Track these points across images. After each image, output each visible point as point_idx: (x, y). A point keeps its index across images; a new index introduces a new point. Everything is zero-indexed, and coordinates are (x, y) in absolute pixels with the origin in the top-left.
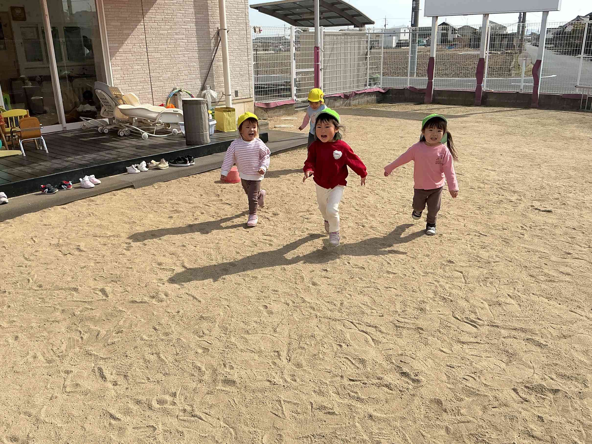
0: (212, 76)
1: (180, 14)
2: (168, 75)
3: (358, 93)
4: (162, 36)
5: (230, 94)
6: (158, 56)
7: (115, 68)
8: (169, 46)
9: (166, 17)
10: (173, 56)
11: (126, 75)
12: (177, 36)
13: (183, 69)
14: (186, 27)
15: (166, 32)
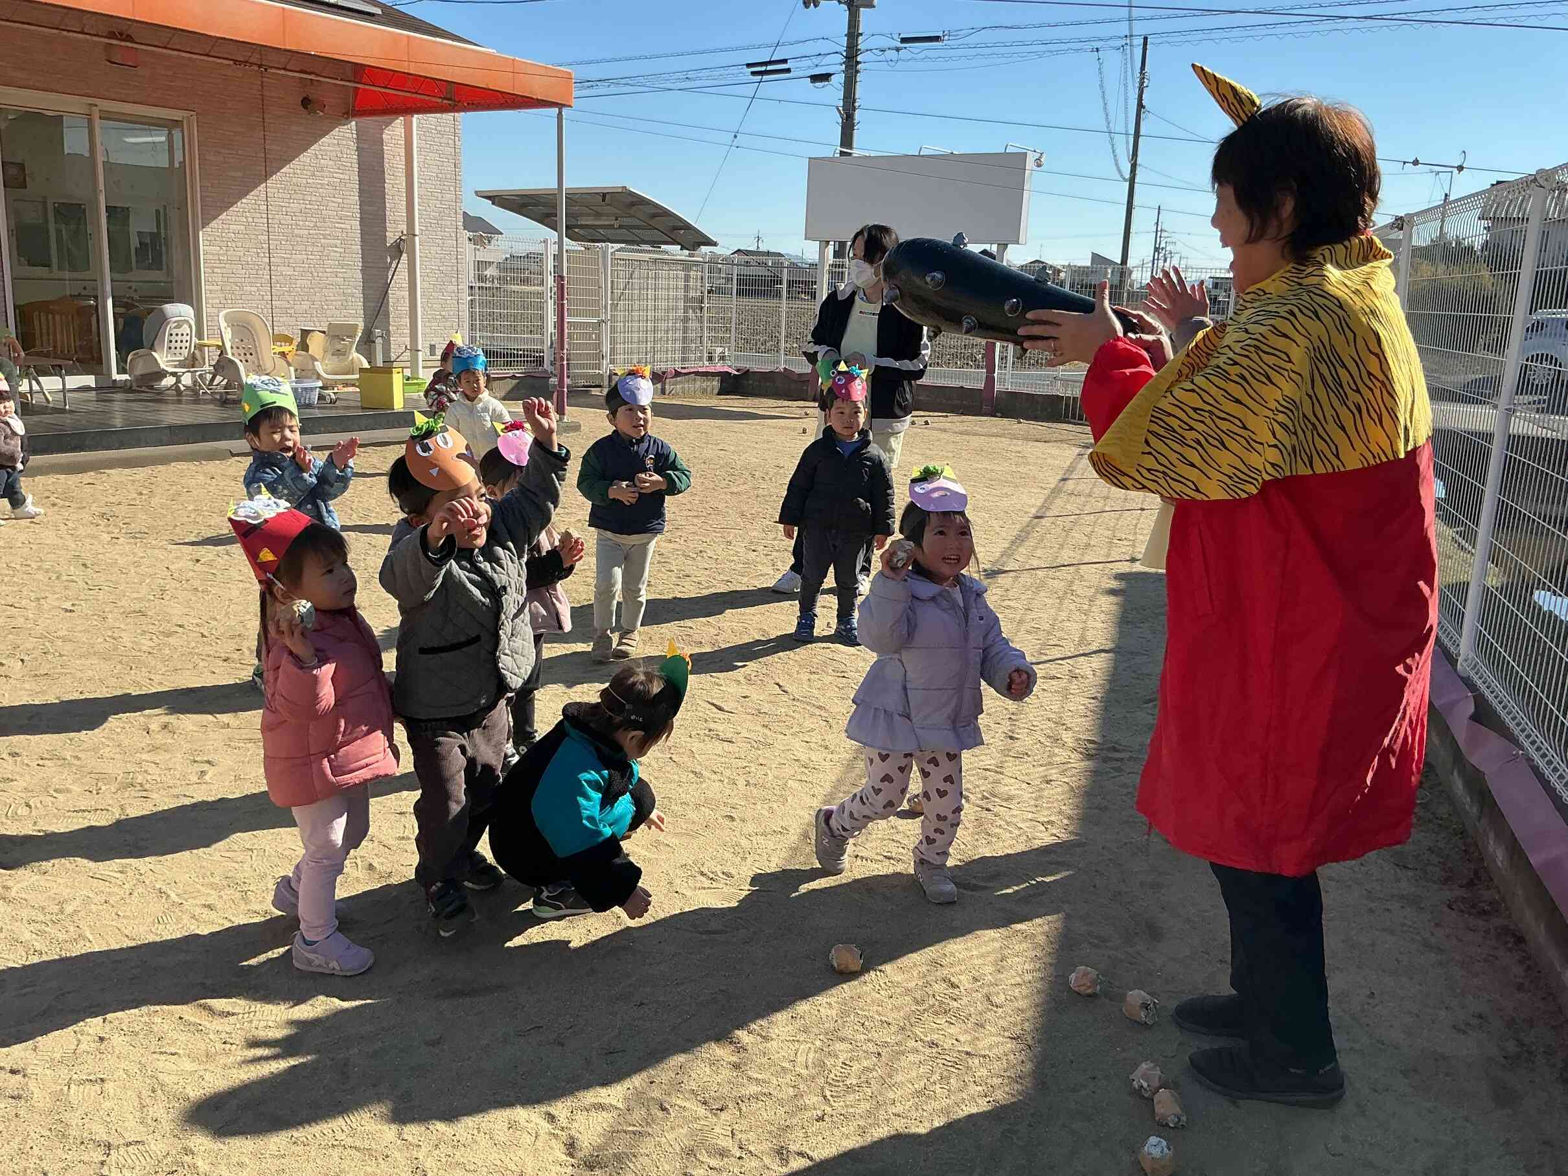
0: (387, 315)
1: (333, 204)
2: (305, 307)
3: (683, 371)
4: (299, 239)
5: (420, 348)
6: (288, 273)
7: (211, 288)
8: (310, 257)
9: (308, 206)
10: (315, 274)
11: (230, 302)
12: (326, 241)
13: (333, 298)
14: (343, 226)
15: (306, 232)
